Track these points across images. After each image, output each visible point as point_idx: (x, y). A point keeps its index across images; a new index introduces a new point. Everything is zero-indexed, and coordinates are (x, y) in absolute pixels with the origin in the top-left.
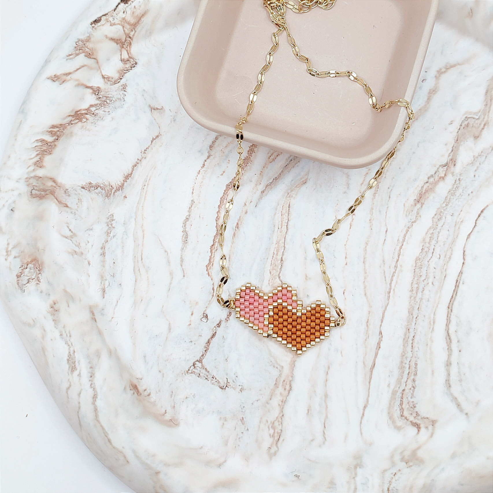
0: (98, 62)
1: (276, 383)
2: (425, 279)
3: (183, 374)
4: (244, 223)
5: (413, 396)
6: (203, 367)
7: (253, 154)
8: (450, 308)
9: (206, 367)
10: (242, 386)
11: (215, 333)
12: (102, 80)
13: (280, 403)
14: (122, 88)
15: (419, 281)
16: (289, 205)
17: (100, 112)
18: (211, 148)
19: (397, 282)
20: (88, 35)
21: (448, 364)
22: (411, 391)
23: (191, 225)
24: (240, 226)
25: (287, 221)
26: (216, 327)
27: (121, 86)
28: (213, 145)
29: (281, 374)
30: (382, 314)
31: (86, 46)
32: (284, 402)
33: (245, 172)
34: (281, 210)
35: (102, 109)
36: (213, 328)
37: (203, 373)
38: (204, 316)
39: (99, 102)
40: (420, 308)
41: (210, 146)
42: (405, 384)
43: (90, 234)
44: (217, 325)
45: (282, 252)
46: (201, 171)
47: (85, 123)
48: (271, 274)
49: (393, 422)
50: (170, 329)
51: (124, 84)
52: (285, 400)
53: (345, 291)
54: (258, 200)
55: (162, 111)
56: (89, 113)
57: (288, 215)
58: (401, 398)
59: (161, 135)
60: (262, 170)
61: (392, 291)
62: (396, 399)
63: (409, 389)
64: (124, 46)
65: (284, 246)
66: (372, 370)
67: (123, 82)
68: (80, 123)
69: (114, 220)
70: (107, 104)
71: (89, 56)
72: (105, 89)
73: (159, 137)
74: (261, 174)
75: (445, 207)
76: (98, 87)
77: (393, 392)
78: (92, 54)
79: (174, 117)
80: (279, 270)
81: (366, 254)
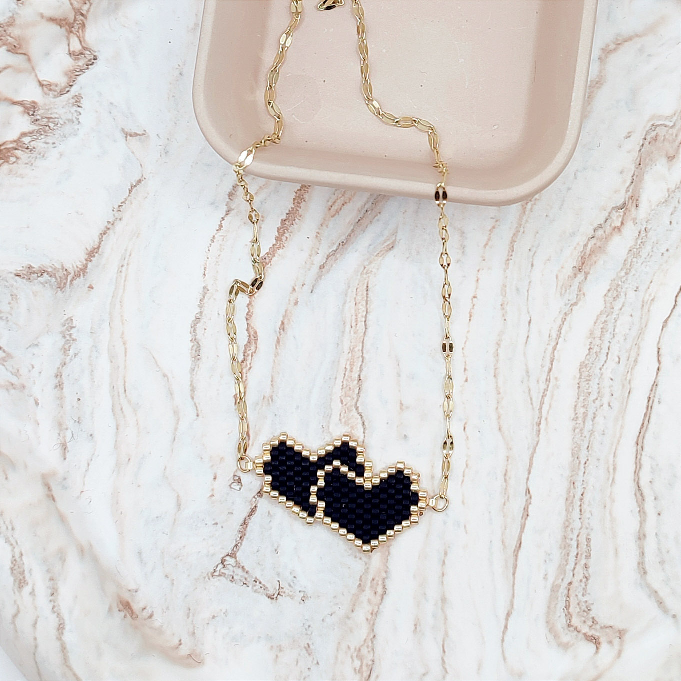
0: (29, 60)
1: (360, 584)
2: (596, 399)
3: (205, 577)
4: (293, 321)
5: (586, 592)
6: (238, 565)
7: (303, 204)
8: (639, 443)
9: (242, 565)
10: (304, 591)
11: (256, 506)
12: (39, 90)
13: (369, 617)
14: (74, 101)
15: (586, 403)
16: (367, 287)
17: (39, 144)
18: (231, 197)
19: (550, 406)
20: (11, 15)
21: (641, 537)
22: (583, 585)
23: (205, 329)
24: (286, 326)
25: (365, 313)
26: (256, 496)
27: (73, 98)
28: (233, 192)
29: (368, 568)
30: (528, 460)
31: (9, 34)
32: (375, 614)
33: (291, 234)
34: (355, 295)
35: (42, 139)
36: (252, 500)
37: (238, 574)
38: (234, 480)
39: (35, 127)
40: (591, 447)
41: (230, 193)
42: (572, 574)
43: (35, 353)
44: (258, 493)
45: (359, 366)
46: (216, 236)
47: (15, 164)
48: (342, 404)
49: (554, 636)
50: (180, 505)
51: (77, 94)
52: (377, 611)
53: (466, 426)
54: (315, 281)
55: (143, 137)
56: (21, 146)
57: (367, 304)
58: (566, 596)
59: (145, 179)
60: (318, 231)
61: (543, 421)
62: (557, 598)
63: (579, 581)
64: (73, 29)
65: (362, 356)
66: (517, 553)
67: (74, 90)
68: (6, 164)
69: (74, 327)
70: (51, 131)
71: (13, 50)
72: (45, 104)
73: (142, 182)
74: (317, 236)
75: (624, 276)
76: (34, 102)
77: (552, 587)
78: (19, 46)
79: (166, 147)
80: (355, 396)
81: (497, 361)
